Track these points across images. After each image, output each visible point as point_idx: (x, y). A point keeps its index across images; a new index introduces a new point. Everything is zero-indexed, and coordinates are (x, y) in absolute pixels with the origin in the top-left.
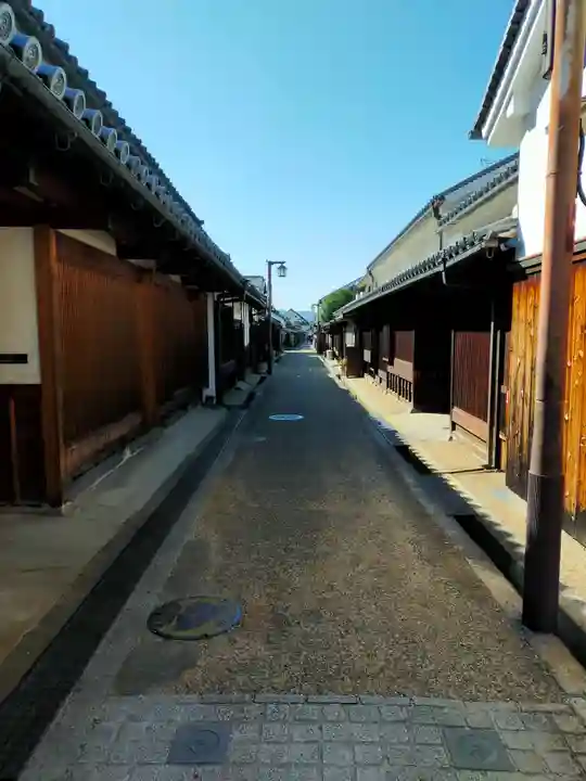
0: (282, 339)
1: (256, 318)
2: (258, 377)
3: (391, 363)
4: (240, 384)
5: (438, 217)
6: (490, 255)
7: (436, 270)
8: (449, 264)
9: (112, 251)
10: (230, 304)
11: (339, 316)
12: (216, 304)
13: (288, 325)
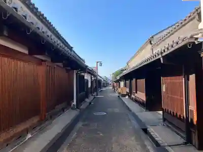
0: (102, 85)
1: (93, 78)
2: (93, 97)
3: (136, 93)
4: (87, 100)
5: (151, 44)
6: (190, 46)
7: (157, 58)
8: (164, 54)
9: (26, 52)
10: (83, 74)
11: (118, 78)
12: (77, 74)
13: (104, 80)
